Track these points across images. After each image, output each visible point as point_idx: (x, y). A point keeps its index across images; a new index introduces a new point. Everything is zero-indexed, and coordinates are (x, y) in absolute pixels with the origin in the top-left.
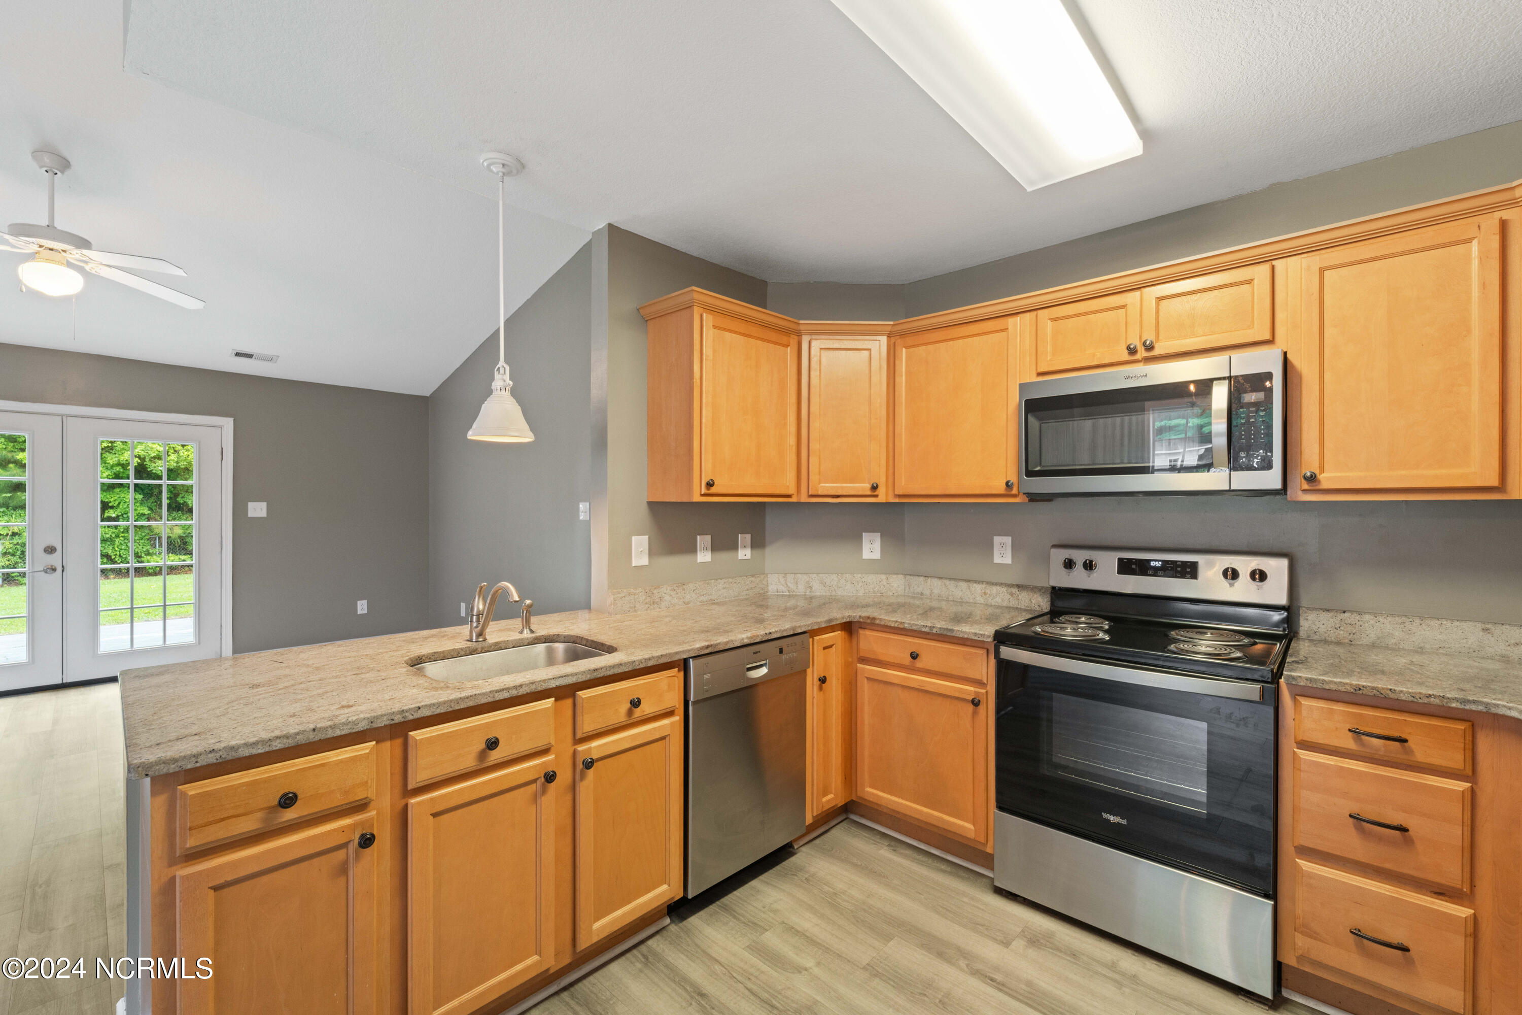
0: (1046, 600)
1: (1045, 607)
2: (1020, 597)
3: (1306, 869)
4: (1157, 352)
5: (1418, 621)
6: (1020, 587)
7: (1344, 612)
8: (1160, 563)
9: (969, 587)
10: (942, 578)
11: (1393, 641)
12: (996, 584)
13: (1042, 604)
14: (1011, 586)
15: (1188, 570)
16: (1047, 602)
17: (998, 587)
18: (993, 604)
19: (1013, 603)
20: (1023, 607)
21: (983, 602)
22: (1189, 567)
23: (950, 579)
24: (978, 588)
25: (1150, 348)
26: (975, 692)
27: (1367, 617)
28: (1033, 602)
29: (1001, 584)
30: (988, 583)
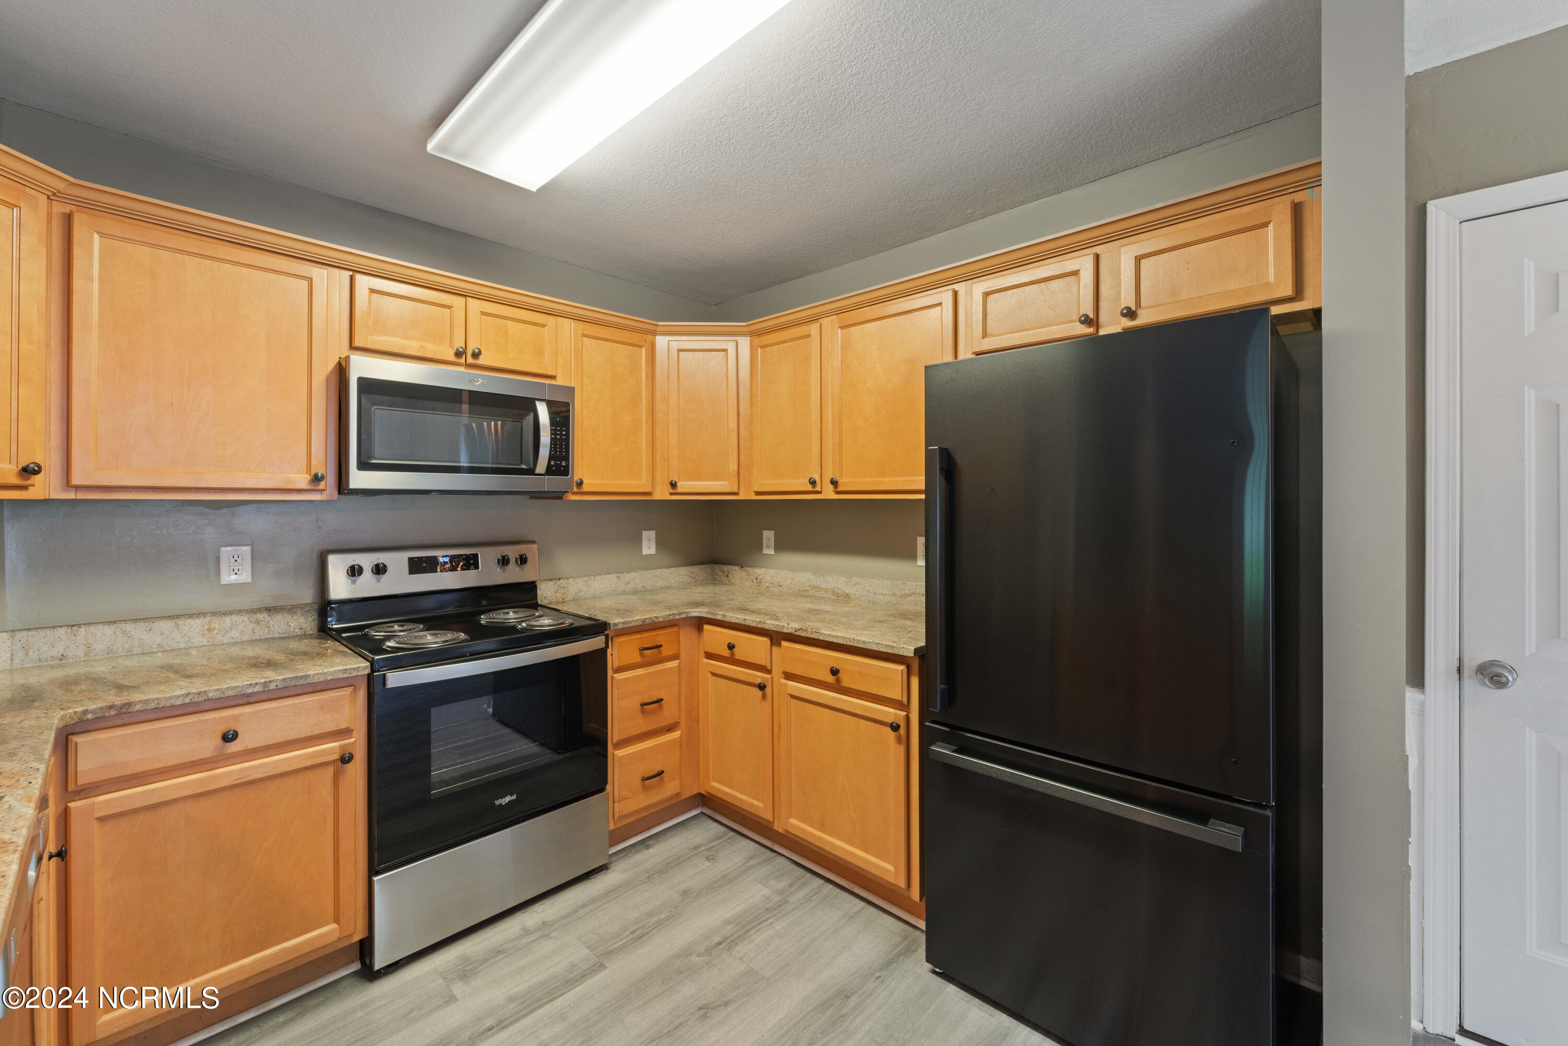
0: (310, 619)
1: (309, 628)
2: (271, 623)
3: (622, 755)
4: (482, 361)
5: (593, 578)
6: (269, 610)
7: (560, 579)
8: (448, 558)
9: (177, 626)
10: (115, 622)
11: (582, 594)
12: (231, 613)
13: (305, 626)
14: (259, 610)
15: (472, 562)
16: (312, 621)
17: (234, 617)
18: (225, 641)
19: (261, 633)
20: (277, 635)
21: (206, 643)
22: (472, 559)
23: (135, 621)
24: (197, 624)
25: (476, 355)
26: (341, 746)
27: (571, 580)
28: (292, 625)
29: (239, 612)
30: (214, 614)
